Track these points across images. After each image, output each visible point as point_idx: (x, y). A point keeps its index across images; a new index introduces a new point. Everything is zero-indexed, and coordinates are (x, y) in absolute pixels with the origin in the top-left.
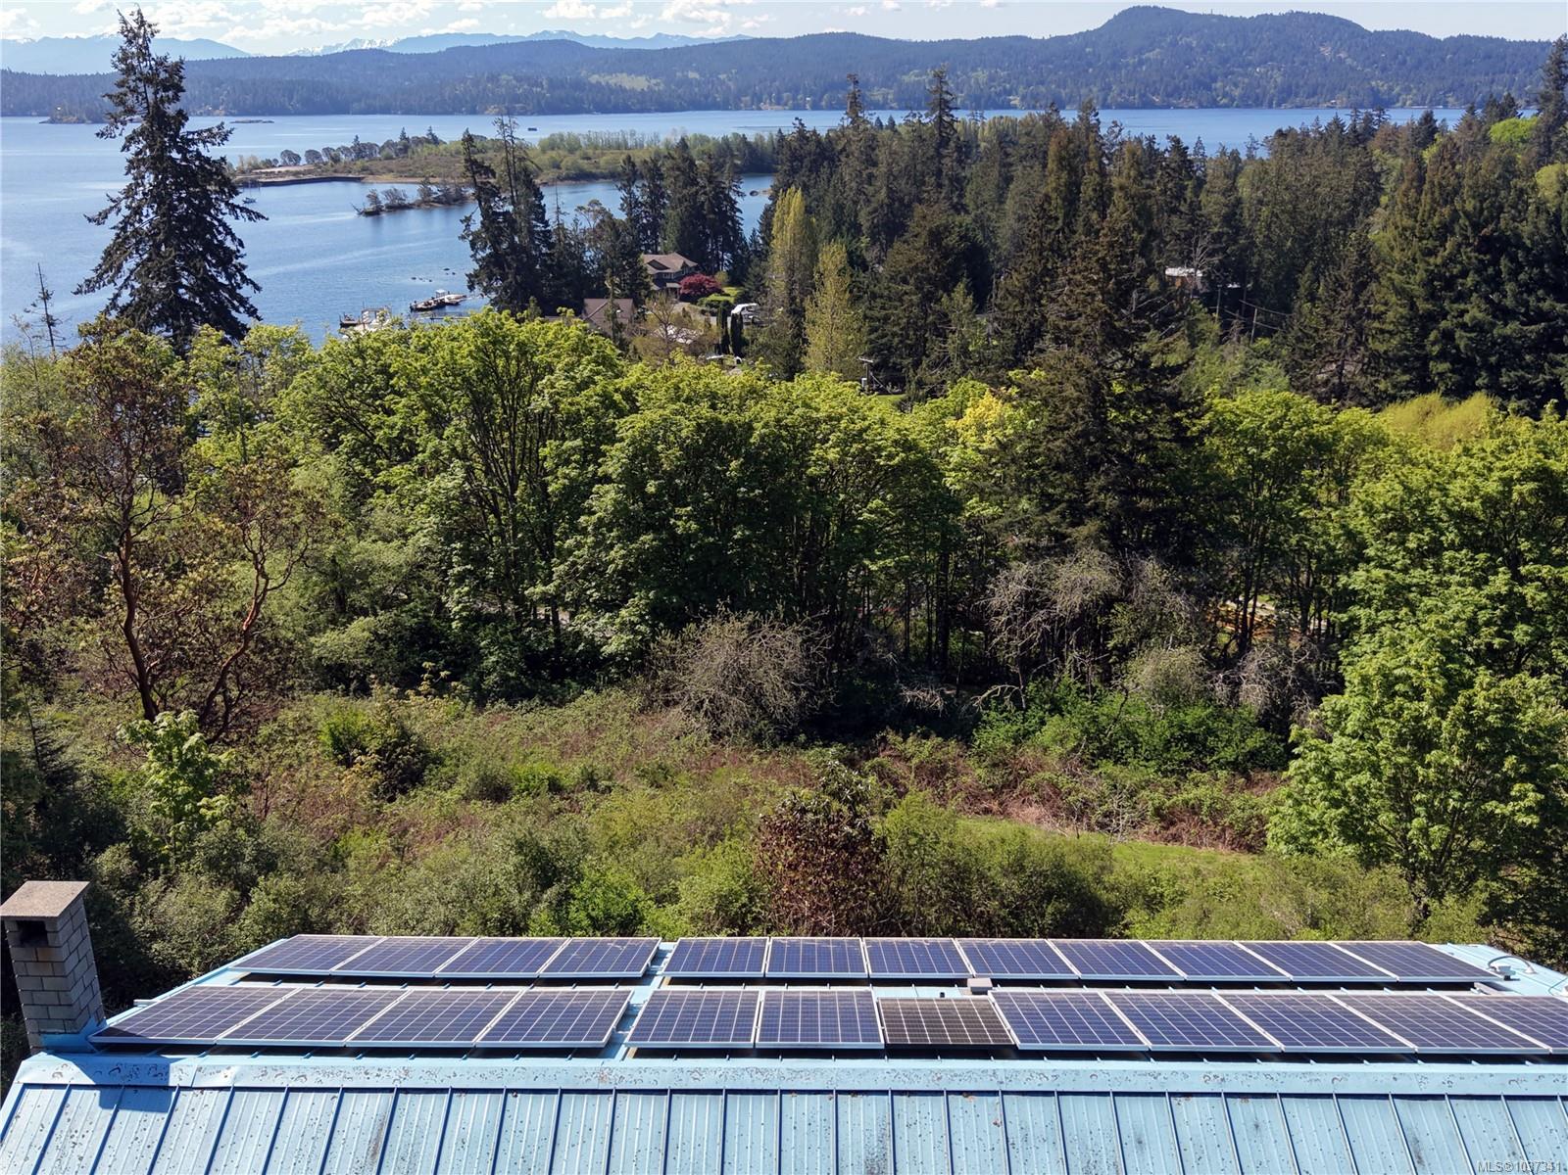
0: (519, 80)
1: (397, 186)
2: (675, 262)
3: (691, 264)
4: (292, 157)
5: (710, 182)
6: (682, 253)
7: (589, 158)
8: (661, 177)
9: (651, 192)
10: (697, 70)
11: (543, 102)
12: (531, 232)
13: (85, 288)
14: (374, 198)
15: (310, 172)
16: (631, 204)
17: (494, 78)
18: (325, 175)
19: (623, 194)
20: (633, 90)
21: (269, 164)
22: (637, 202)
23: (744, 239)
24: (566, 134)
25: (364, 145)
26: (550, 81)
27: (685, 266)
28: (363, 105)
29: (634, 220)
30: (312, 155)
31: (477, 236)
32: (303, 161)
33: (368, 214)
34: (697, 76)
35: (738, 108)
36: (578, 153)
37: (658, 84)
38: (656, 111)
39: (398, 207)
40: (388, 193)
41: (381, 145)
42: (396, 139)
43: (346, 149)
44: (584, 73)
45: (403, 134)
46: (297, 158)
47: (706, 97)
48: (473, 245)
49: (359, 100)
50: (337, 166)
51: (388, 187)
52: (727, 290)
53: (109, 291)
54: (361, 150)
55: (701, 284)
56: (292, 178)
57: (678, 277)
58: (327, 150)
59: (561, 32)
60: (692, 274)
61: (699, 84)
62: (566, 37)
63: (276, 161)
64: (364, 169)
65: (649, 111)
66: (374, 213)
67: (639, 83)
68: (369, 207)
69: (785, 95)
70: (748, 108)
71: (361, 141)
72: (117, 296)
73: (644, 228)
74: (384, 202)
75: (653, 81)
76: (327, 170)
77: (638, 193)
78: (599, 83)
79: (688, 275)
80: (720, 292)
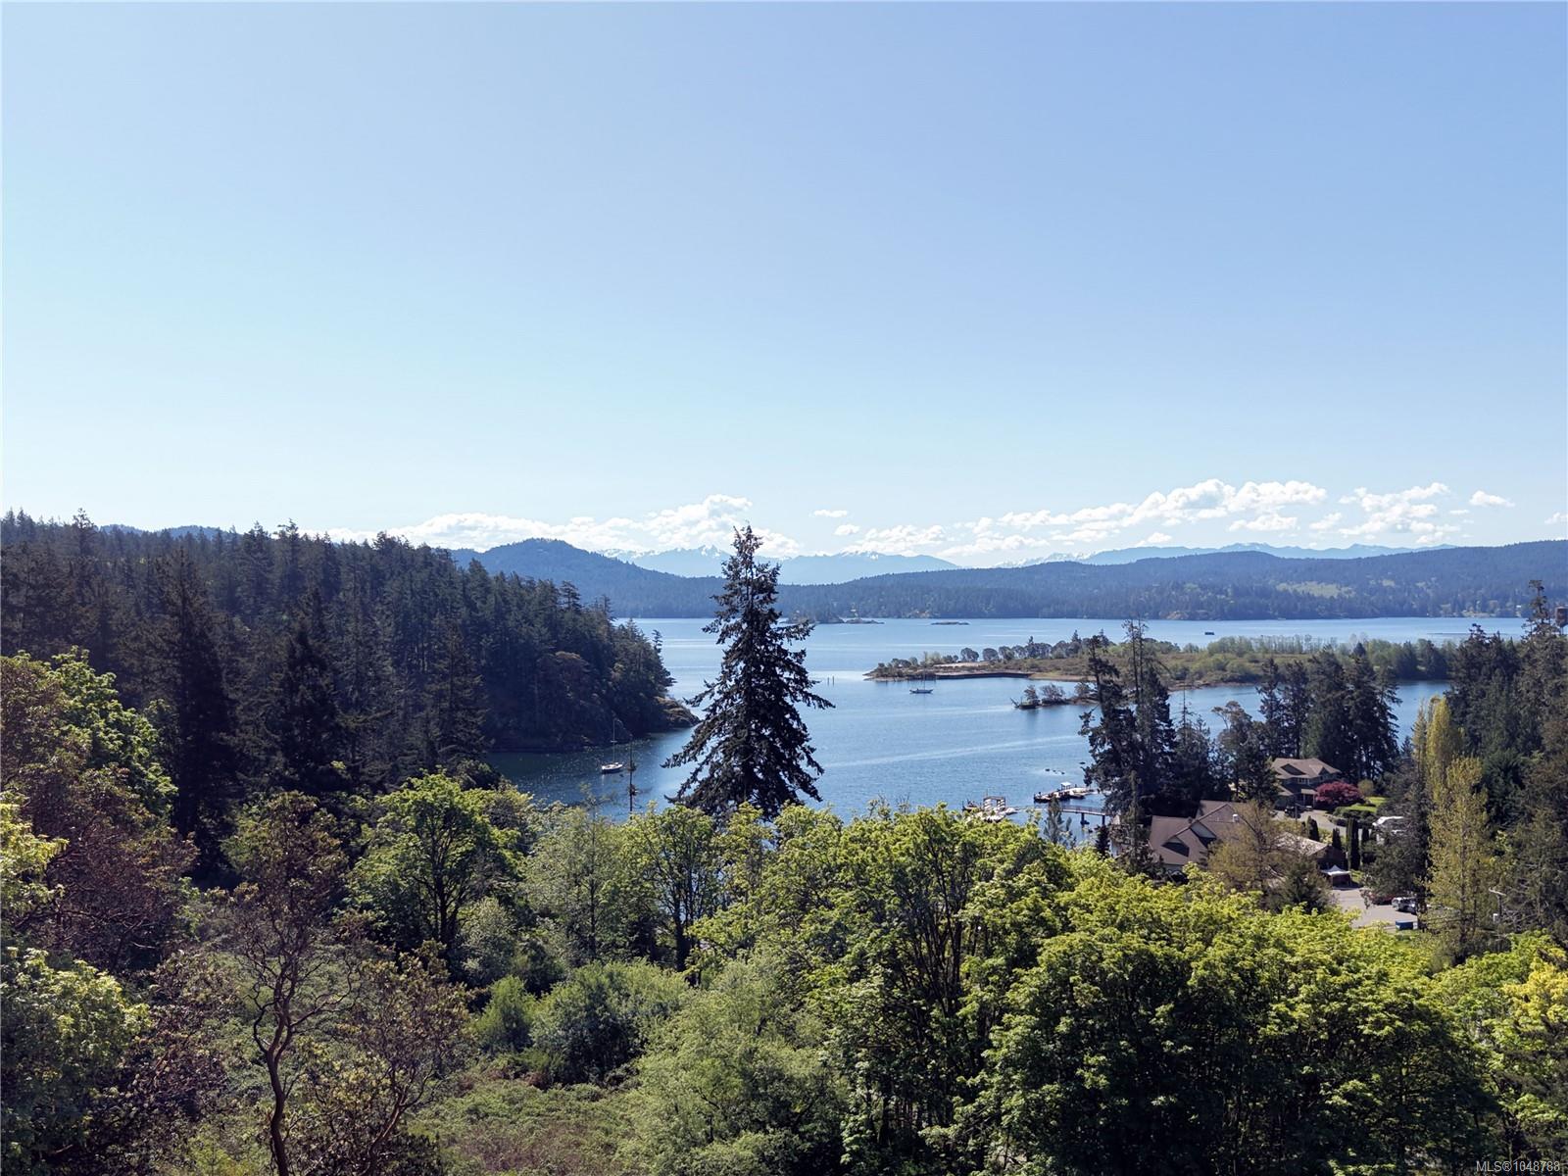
0: (1204, 588)
1: (1055, 683)
2: (1313, 767)
3: (1331, 770)
4: (972, 655)
5: (1358, 687)
6: (1323, 759)
7: (1257, 662)
8: (1306, 681)
9: (1295, 696)
10: (1392, 578)
11: (1226, 608)
12: (1155, 731)
13: (672, 762)
14: (1031, 693)
15: (984, 668)
16: (1271, 707)
17: (1178, 587)
18: (996, 671)
19: (1264, 696)
20: (1321, 597)
21: (949, 660)
22: (1279, 707)
23: (1396, 747)
24: (1237, 640)
25: (1038, 645)
26: (1236, 590)
27: (1324, 772)
28: (1052, 610)
29: (1274, 723)
30: (989, 652)
31: (1096, 732)
32: (981, 658)
33: (1024, 707)
34: (1392, 584)
35: (1436, 615)
36: (1246, 656)
37: (1348, 592)
38: (1346, 617)
39: (1055, 702)
40: (1046, 689)
41: (1053, 645)
42: (1068, 640)
43: (1021, 648)
44: (1271, 582)
45: (1076, 635)
46: (976, 655)
47: (1402, 605)
48: (1092, 741)
49: (1049, 606)
50: (1010, 664)
51: (1046, 683)
52: (1373, 800)
53: (693, 766)
54: (1034, 650)
55: (1339, 793)
56: (966, 673)
57: (1315, 783)
58: (1003, 649)
59: (1253, 544)
60: (1331, 782)
61: (1393, 591)
62: (1258, 549)
63: (956, 657)
64: (1033, 667)
65: (1337, 617)
66: (1031, 707)
67: (1330, 591)
68: (1026, 701)
69: (1491, 602)
70: (1449, 614)
71: (1035, 641)
72: (698, 770)
73: (1286, 732)
74: (1041, 697)
75: (1344, 589)
76: (1000, 666)
77: (1279, 696)
78: (1286, 591)
79: (1326, 782)
80: (1362, 802)
